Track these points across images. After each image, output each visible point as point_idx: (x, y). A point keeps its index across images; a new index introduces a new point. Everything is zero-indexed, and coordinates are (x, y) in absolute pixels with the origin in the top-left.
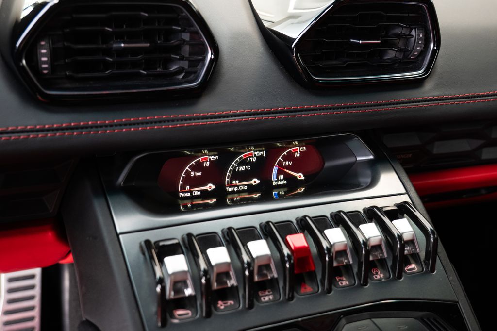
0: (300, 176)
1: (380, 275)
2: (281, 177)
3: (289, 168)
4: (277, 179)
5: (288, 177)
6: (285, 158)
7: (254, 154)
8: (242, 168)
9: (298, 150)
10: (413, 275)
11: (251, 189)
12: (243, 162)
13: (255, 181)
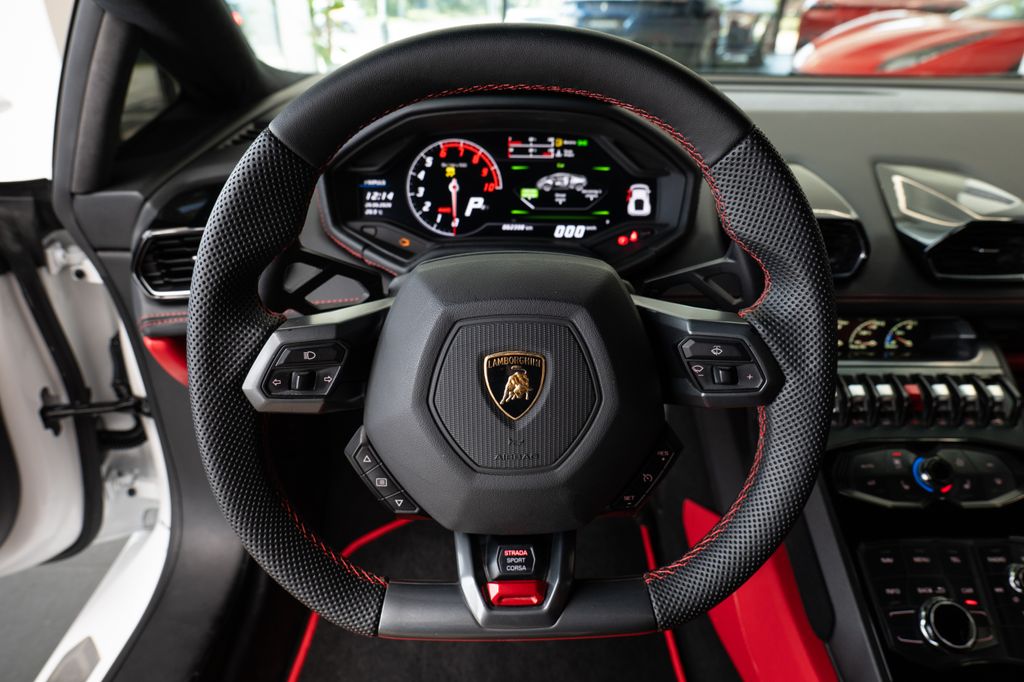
0: (909, 343)
1: (971, 422)
2: (894, 342)
3: (900, 336)
4: (890, 345)
5: (899, 343)
6: (900, 329)
7: (875, 324)
8: (864, 333)
9: (910, 324)
10: (998, 427)
11: (869, 349)
12: (866, 328)
13: (873, 343)
